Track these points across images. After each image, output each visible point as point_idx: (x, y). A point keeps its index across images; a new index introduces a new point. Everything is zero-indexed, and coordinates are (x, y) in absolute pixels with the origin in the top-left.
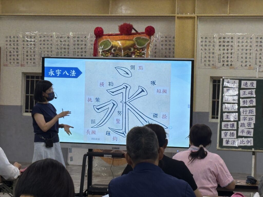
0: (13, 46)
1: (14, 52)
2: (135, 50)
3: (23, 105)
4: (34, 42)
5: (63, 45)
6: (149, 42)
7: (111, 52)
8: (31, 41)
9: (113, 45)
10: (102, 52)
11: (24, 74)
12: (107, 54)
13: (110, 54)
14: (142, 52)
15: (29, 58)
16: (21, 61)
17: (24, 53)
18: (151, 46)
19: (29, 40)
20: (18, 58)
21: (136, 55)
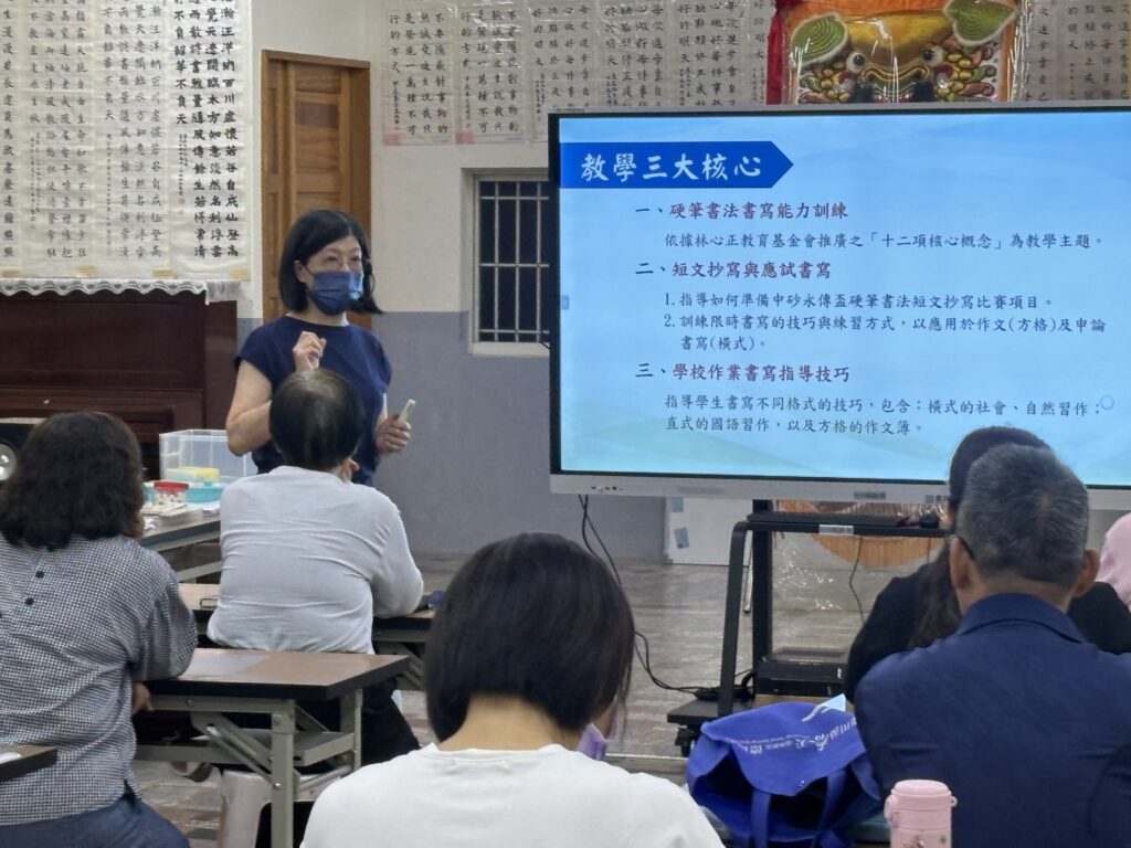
0: (420, 58)
1: (425, 81)
2: (951, 57)
3: (469, 308)
4: (511, 34)
5: (633, 44)
6: (1012, 17)
7: (844, 68)
8: (497, 33)
9: (854, 39)
10: (805, 69)
11: (471, 174)
12: (825, 78)
13: (841, 81)
14: (984, 63)
15: (492, 104)
16: (459, 121)
17: (467, 87)
18: (1022, 34)
19: (490, 26)
20: (444, 108)
21: (954, 80)
